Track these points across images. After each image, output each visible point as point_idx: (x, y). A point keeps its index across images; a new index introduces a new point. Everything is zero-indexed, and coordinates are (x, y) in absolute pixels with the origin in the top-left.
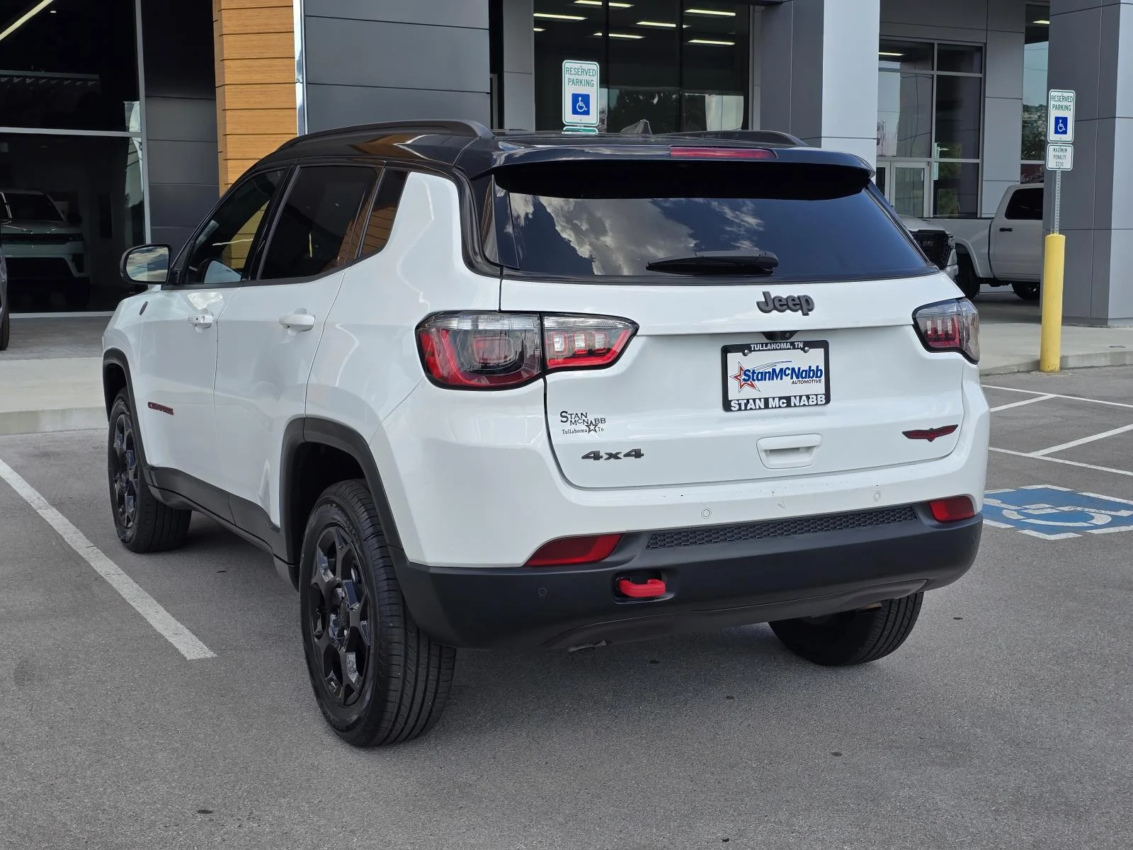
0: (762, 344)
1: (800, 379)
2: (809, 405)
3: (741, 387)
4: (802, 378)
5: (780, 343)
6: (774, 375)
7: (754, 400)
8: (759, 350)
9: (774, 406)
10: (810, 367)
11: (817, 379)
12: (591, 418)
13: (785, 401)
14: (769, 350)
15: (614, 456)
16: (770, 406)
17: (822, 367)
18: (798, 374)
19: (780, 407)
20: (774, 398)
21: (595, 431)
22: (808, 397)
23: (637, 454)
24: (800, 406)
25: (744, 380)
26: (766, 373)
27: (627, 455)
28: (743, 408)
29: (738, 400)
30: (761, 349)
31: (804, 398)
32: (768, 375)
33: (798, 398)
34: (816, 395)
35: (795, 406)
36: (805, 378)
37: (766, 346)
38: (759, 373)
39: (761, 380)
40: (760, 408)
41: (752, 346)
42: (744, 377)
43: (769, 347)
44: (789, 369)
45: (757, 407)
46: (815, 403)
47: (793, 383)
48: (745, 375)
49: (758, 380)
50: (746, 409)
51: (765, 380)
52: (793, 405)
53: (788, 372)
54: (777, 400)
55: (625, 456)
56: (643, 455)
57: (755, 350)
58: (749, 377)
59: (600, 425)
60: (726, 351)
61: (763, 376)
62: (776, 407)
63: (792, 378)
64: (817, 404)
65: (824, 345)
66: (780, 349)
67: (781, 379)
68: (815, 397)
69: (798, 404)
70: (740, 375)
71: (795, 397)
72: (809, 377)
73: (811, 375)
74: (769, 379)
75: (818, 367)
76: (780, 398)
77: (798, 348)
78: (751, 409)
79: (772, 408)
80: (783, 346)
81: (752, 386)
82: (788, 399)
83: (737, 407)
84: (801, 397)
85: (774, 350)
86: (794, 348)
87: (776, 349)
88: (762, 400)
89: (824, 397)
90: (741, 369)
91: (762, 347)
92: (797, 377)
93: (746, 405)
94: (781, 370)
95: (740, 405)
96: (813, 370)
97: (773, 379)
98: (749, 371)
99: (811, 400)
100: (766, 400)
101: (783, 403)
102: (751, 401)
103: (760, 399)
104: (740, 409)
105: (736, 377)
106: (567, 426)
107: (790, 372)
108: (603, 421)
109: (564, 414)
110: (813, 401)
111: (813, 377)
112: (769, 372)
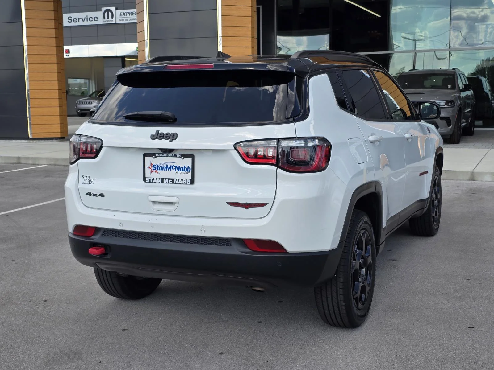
0: (161, 154)
1: (180, 171)
2: (182, 184)
3: (152, 172)
4: (181, 171)
5: (170, 154)
6: (167, 168)
7: (157, 179)
8: (159, 156)
9: (166, 182)
10: (185, 166)
11: (188, 172)
12: (91, 179)
13: (171, 181)
14: (164, 157)
15: (95, 195)
16: (164, 182)
17: (190, 167)
18: (179, 169)
19: (169, 183)
20: (166, 179)
21: (91, 184)
22: (182, 180)
23: (102, 195)
24: (178, 184)
25: (153, 169)
26: (163, 167)
27: (99, 195)
28: (151, 181)
29: (149, 178)
30: (160, 156)
31: (180, 180)
32: (164, 168)
33: (177, 180)
34: (186, 179)
35: (176, 183)
36: (182, 171)
37: (163, 155)
38: (160, 167)
39: (161, 170)
40: (159, 182)
41: (156, 154)
42: (153, 168)
43: (164, 155)
44: (174, 166)
45: (158, 182)
46: (185, 183)
47: (176, 173)
48: (154, 167)
49: (160, 170)
50: (153, 182)
51: (163, 170)
52: (175, 183)
53: (174, 167)
54: (167, 180)
55: (98, 195)
56: (104, 196)
57: (157, 156)
58: (155, 168)
59: (93, 182)
60: (145, 155)
61: (162, 168)
62: (167, 183)
63: (176, 170)
64: (186, 184)
65: (192, 156)
66: (170, 157)
67: (171, 170)
68: (185, 180)
69: (177, 183)
70: (151, 167)
71: (176, 179)
72: (184, 171)
73: (185, 170)
74: (165, 170)
75: (188, 166)
76: (169, 179)
77: (178, 157)
78: (155, 182)
79: (165, 183)
80: (171, 155)
81: (157, 172)
82: (173, 180)
83: (149, 181)
84: (179, 180)
85: (166, 157)
86: (176, 157)
87: (168, 157)
88: (161, 179)
89: (190, 181)
90: (152, 164)
91: (161, 155)
92: (178, 170)
93: (153, 180)
94: (171, 166)
95: (150, 180)
96: (186, 168)
97: (166, 170)
98: (155, 165)
99: (183, 182)
100: (162, 179)
101: (170, 181)
102: (155, 179)
103: (159, 178)
104: (150, 182)
105: (149, 168)
106: (83, 181)
107: (175, 168)
108: (94, 180)
109: (83, 176)
110: (184, 182)
111: (186, 171)
112: (165, 167)
